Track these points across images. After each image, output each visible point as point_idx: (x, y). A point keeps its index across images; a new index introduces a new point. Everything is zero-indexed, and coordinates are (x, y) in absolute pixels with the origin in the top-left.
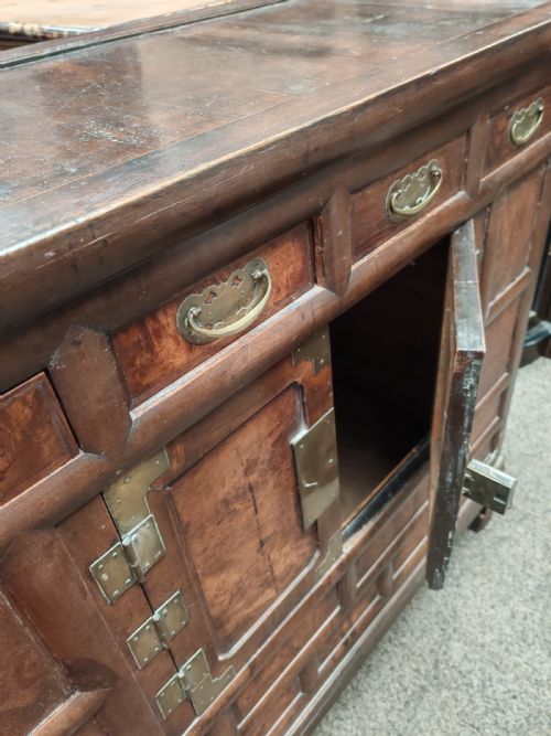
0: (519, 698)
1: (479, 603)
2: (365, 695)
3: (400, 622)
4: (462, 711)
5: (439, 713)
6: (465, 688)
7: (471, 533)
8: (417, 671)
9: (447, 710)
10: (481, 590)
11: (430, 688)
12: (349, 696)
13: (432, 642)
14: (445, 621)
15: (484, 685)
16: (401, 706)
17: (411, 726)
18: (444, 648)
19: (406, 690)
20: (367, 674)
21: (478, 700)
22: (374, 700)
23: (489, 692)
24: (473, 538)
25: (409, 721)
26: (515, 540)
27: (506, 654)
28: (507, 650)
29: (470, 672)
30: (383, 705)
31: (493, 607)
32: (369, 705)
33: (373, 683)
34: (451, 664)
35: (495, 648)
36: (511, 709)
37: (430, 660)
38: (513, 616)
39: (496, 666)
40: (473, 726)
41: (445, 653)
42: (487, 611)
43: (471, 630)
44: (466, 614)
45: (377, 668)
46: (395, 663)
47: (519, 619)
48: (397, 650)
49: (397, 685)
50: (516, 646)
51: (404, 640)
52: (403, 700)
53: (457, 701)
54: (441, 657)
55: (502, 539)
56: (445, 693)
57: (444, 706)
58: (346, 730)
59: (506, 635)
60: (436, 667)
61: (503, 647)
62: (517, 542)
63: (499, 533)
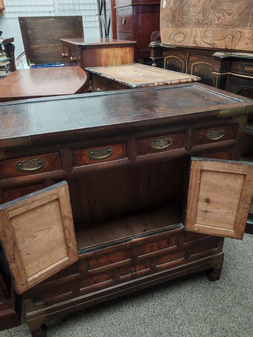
0: (191, 335)
1: (196, 302)
2: (141, 307)
3: (165, 294)
4: (169, 328)
5: (161, 324)
6: (174, 322)
7: (208, 281)
8: (162, 309)
9: (164, 325)
10: (200, 298)
11: (162, 316)
12: (136, 304)
13: (172, 304)
14: (180, 301)
15: (181, 325)
16: (150, 316)
17: (149, 322)
19: (154, 312)
21: (176, 327)
22: (143, 310)
23: (182, 327)
28: (196, 320)
29: (179, 319)
30: (145, 312)
31: (200, 305)
32: (140, 310)
33: (145, 305)
34: (174, 313)
35: (193, 317)
37: (168, 309)
38: (206, 312)
39: (189, 322)
40: (169, 333)
41: (174, 309)
42: (197, 305)
43: (188, 308)
44: (189, 303)
45: (149, 302)
46: (156, 304)
47: (208, 313)
48: (159, 301)
49: (153, 310)
50: (201, 321)
51: (163, 299)
52: (152, 314)
53: (169, 324)
55: (219, 288)
56: (166, 320)
57: (164, 323)
58: (129, 312)
59: (199, 316)
60: (168, 311)
62: (224, 291)
63: (218, 285)
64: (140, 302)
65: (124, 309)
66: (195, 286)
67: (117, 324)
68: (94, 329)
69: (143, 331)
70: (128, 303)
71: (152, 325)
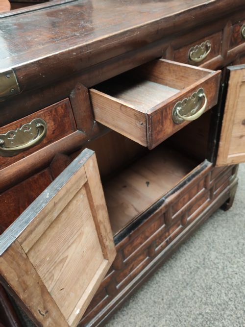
0: (238, 274)
1: (224, 238)
2: (174, 269)
3: (190, 243)
4: (214, 277)
5: (204, 277)
6: (215, 269)
7: (223, 212)
8: (196, 261)
9: (208, 276)
10: (226, 233)
11: (201, 268)
12: (168, 268)
13: (203, 251)
14: (209, 244)
15: (224, 268)
16: (189, 274)
17: (192, 281)
18: (208, 254)
19: (191, 268)
20: (175, 261)
21: (220, 273)
22: (177, 271)
23: (226, 271)
24: (223, 213)
25: (191, 279)
26: (241, 215)
27: (234, 258)
28: (234, 256)
29: (218, 263)
30: (181, 273)
31: (230, 240)
32: (175, 272)
33: (177, 265)
34: (210, 259)
35: (230, 255)
36: (235, 278)
37: (202, 258)
38: (238, 244)
39: (229, 262)
40: (218, 283)
42: (227, 241)
43: (220, 248)
44: (218, 242)
45: (180, 259)
46: (187, 258)
47: (241, 245)
48: (188, 253)
49: (187, 266)
50: (239, 255)
51: (191, 250)
52: (190, 271)
53: (212, 273)
54: (206, 257)
55: (236, 214)
56: (207, 270)
57: (206, 274)
58: (165, 280)
59: (235, 251)
60: (204, 260)
61: (233, 255)
62: (242, 216)
63: (235, 212)
64: (170, 264)
65: (157, 279)
66: (214, 222)
67: (160, 300)
68: (138, 319)
69: (192, 294)
70: (159, 271)
71: (196, 283)
